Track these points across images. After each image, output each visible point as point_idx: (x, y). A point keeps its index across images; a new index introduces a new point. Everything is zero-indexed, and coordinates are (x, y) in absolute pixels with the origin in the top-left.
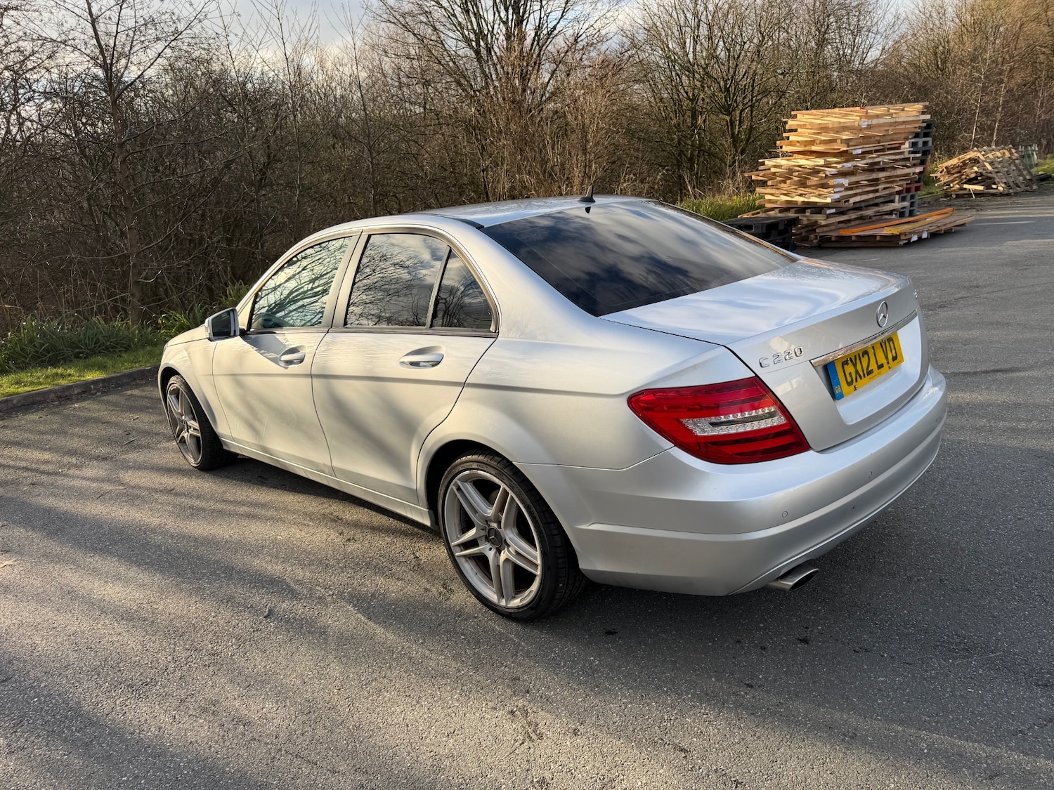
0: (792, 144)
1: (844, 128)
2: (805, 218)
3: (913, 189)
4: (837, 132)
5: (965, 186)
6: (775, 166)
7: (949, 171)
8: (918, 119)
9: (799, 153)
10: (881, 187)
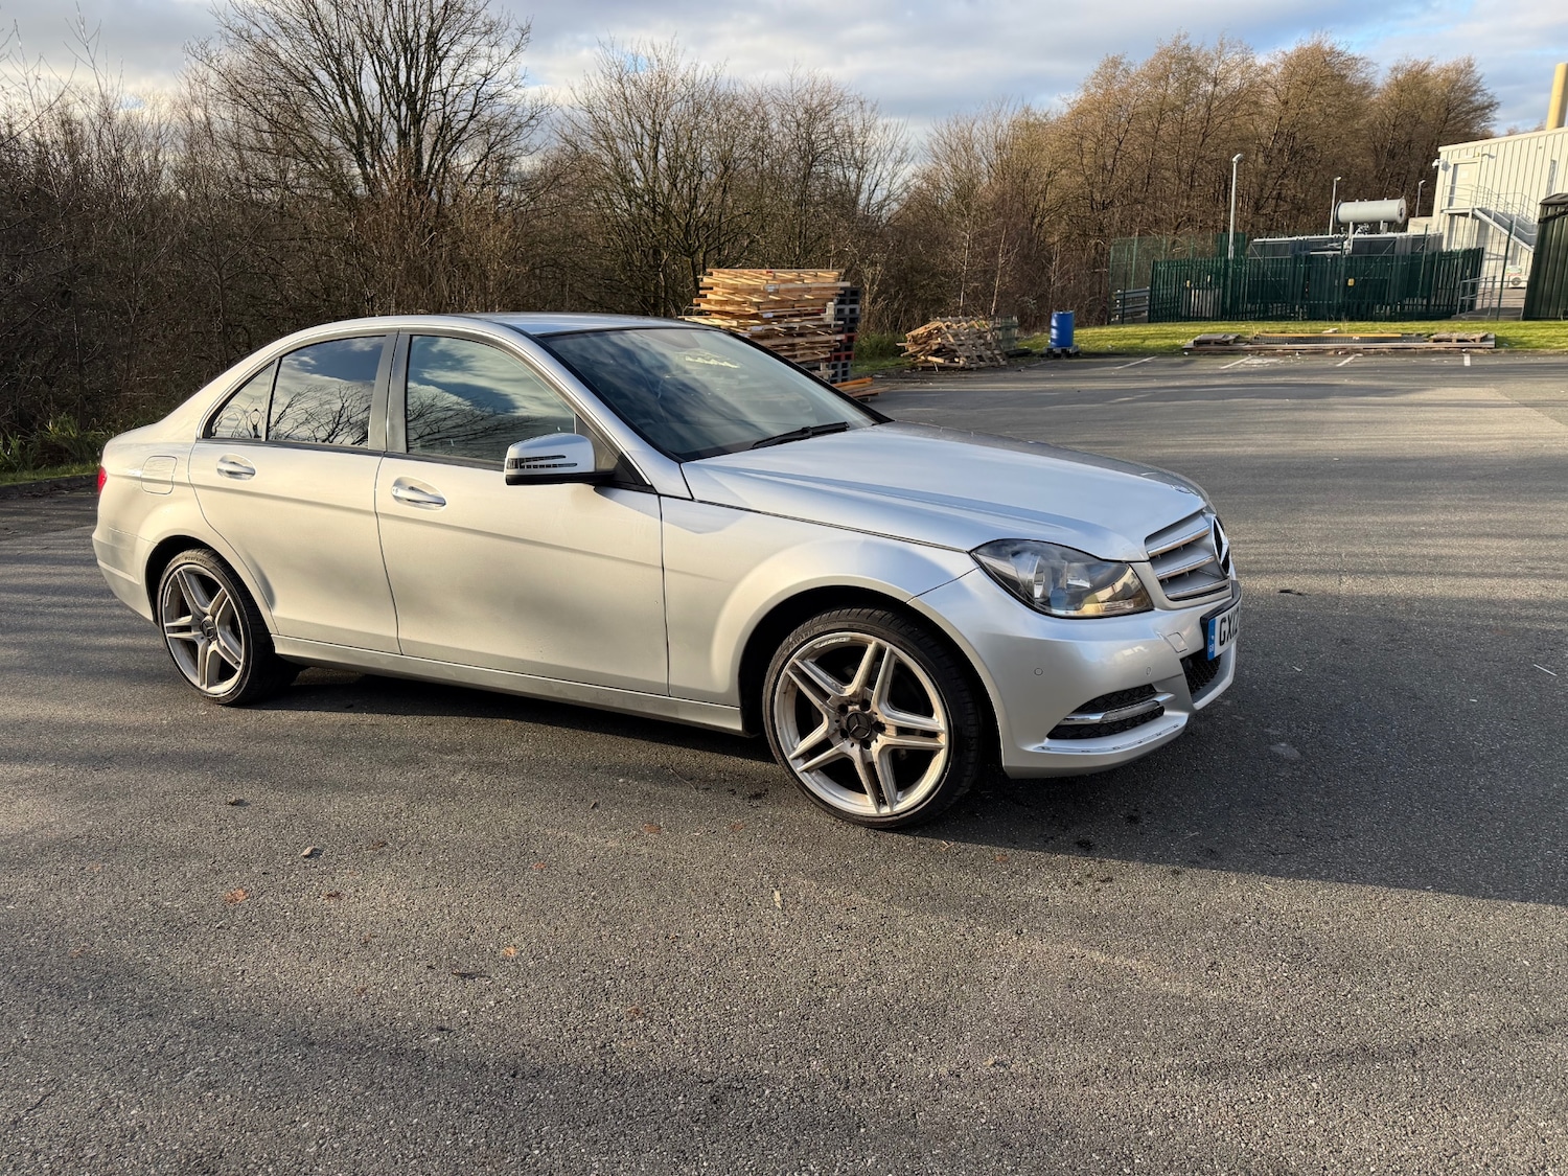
0: (709, 302)
1: (754, 291)
3: (843, 357)
4: (750, 294)
5: (930, 358)
7: (915, 340)
8: (835, 285)
9: (717, 312)
10: (798, 353)
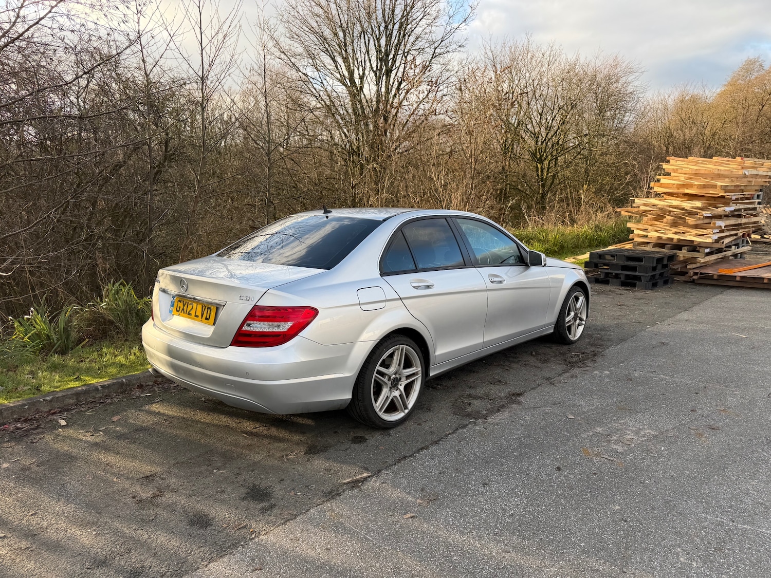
0: (662, 186)
2: (683, 254)
4: (714, 178)
6: (645, 205)
9: (671, 194)
